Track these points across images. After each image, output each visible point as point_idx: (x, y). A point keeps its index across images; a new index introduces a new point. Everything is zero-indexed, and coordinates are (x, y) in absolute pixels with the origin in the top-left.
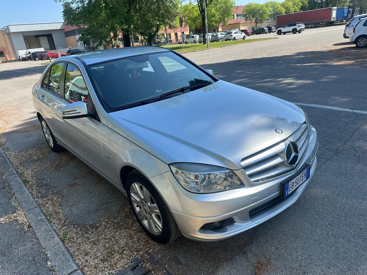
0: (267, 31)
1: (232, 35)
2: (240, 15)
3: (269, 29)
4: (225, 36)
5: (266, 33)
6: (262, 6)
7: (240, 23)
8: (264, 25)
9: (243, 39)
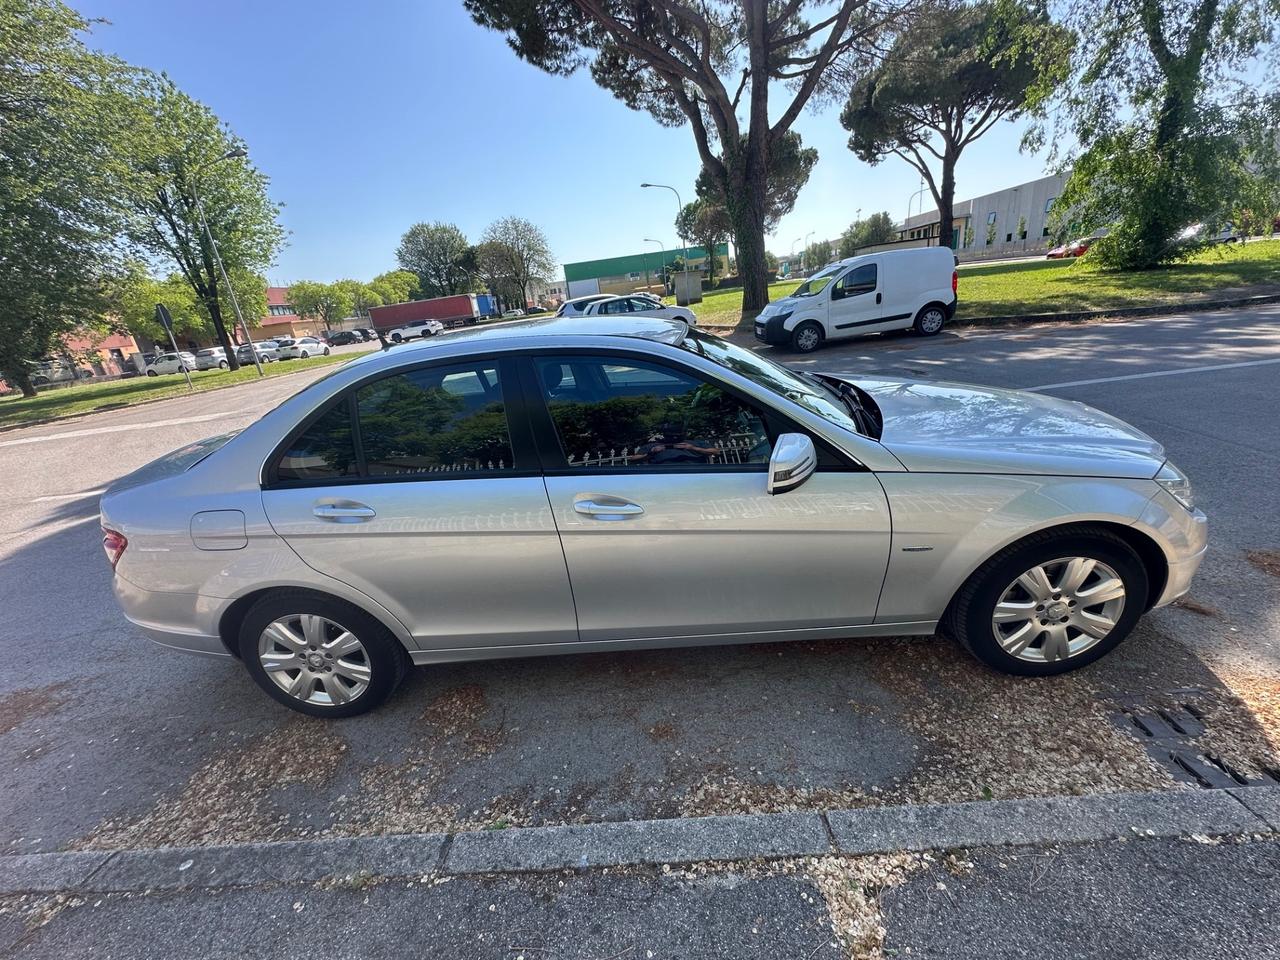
0: (361, 338)
1: (296, 348)
2: (277, 308)
3: (362, 334)
4: (278, 350)
5: (360, 342)
6: (332, 289)
7: (289, 323)
8: (348, 326)
9: (324, 354)
